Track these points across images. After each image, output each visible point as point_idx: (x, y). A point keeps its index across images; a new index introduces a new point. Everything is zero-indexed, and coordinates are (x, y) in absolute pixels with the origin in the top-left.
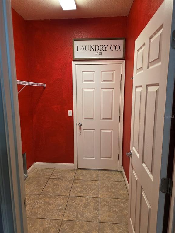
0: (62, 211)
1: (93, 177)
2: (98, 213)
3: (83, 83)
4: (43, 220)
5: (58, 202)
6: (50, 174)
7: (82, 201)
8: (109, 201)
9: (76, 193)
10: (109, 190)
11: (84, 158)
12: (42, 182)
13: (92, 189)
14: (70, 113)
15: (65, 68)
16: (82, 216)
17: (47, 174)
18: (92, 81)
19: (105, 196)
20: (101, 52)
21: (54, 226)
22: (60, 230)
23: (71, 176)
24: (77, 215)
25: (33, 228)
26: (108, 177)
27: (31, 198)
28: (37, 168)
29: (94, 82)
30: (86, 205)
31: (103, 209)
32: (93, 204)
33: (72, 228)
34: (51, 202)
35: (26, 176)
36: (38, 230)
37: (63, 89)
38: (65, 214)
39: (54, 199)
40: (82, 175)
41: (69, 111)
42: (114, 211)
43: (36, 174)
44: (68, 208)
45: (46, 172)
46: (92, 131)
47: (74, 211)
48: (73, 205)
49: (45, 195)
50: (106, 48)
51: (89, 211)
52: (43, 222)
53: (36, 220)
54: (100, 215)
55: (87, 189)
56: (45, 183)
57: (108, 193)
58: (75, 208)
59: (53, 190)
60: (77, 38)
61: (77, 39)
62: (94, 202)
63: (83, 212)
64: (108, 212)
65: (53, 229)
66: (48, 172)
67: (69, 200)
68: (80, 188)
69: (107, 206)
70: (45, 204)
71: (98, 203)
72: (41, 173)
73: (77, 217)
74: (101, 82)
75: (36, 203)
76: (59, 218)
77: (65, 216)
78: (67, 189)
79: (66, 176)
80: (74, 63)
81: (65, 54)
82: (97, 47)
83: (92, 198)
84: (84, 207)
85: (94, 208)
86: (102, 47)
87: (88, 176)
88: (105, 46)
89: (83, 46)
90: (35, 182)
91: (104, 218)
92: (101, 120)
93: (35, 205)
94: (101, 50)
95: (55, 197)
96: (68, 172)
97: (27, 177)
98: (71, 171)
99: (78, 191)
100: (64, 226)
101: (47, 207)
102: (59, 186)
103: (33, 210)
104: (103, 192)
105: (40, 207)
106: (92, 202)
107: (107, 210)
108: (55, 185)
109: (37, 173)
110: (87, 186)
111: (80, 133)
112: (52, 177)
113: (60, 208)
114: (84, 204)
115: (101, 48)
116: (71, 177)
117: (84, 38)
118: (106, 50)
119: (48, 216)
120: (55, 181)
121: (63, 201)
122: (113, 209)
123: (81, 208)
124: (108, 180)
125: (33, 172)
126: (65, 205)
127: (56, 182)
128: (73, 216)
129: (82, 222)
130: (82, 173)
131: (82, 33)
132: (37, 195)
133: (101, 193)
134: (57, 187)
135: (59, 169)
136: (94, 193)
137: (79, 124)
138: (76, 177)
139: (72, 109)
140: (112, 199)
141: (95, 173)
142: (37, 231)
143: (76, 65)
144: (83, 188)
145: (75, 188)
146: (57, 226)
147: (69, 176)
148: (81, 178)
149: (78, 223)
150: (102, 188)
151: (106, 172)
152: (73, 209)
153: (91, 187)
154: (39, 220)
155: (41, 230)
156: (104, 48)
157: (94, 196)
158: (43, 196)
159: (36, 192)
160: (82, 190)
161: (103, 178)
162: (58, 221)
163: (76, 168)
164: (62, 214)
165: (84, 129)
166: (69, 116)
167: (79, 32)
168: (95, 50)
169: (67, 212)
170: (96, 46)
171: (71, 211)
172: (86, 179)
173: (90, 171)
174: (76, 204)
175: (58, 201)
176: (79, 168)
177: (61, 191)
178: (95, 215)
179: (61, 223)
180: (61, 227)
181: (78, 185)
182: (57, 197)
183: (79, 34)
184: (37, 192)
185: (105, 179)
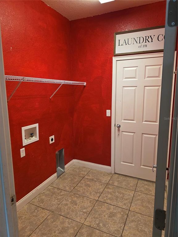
0: (86, 214)
1: (129, 186)
2: (122, 228)
3: (124, 80)
4: (65, 218)
5: (84, 204)
6: (86, 173)
7: (109, 209)
8: (141, 217)
9: (105, 199)
10: (144, 205)
11: (122, 163)
12: (76, 180)
13: (124, 199)
14: (108, 113)
15: (105, 65)
16: (104, 225)
17: (83, 173)
18: (135, 78)
19: (137, 210)
20: (146, 44)
21: (74, 227)
22: (78, 233)
23: (106, 179)
24: (99, 223)
25: (54, 223)
26: (147, 189)
27: (61, 194)
28: (75, 165)
29: (136, 78)
30: (112, 215)
31: (130, 225)
32: (120, 216)
33: (90, 236)
34: (78, 202)
35: (63, 171)
36: (58, 227)
37: (102, 87)
38: (88, 218)
39: (82, 200)
40: (118, 181)
41: (107, 110)
42: (142, 231)
43: (73, 171)
44: (92, 213)
45: (82, 170)
46: (132, 134)
47: (97, 218)
48: (98, 211)
49: (74, 194)
50: (152, 39)
51: (114, 223)
52: (65, 220)
53: (59, 217)
54: (124, 231)
55: (118, 197)
56: (78, 181)
57: (142, 208)
58: (99, 215)
59: (83, 190)
60: (119, 31)
61: (119, 33)
62: (122, 214)
63: (107, 221)
64: (135, 229)
65: (71, 231)
66: (84, 171)
67: (95, 205)
68: (111, 194)
69: (136, 222)
70: (71, 203)
71: (126, 216)
72: (78, 171)
73: (98, 225)
74: (145, 78)
75: (64, 200)
76: (80, 221)
77: (86, 220)
78: (97, 192)
79: (101, 178)
80: (114, 59)
81: (106, 51)
82: (142, 39)
83: (121, 209)
84: (109, 217)
85: (120, 220)
86: (147, 38)
87: (124, 183)
88: (151, 36)
89: (125, 40)
90: (70, 179)
91: (127, 235)
92: (143, 123)
93: (63, 201)
94: (146, 42)
95: (83, 198)
96: (104, 175)
97: (65, 172)
98: (107, 174)
99: (108, 197)
100: (83, 230)
101: (72, 206)
102: (91, 188)
103: (59, 206)
104: (136, 205)
105: (67, 205)
106: (120, 213)
107: (134, 226)
108: (86, 186)
109: (75, 170)
110: (119, 194)
111: (118, 135)
112: (86, 177)
113: (84, 211)
114: (110, 214)
115: (146, 40)
116: (106, 181)
117: (127, 30)
118: (152, 41)
119: (71, 215)
120: (88, 181)
121: (89, 204)
122: (141, 228)
123: (106, 217)
124: (146, 192)
125: (71, 168)
126: (90, 208)
127: (89, 183)
128: (95, 222)
129: (102, 232)
130: (119, 178)
131: (125, 25)
132: (68, 192)
133: (133, 206)
134: (89, 188)
135: (96, 170)
136: (125, 204)
137: (118, 125)
138: (111, 182)
139: (110, 108)
140: (145, 216)
141: (132, 182)
142: (56, 227)
143: (117, 61)
144: (114, 196)
145: (105, 194)
146: (76, 228)
147: (103, 179)
148: (116, 184)
149: (98, 231)
150: (136, 201)
151: (146, 183)
152: (97, 216)
153: (123, 197)
154: (61, 217)
155: (60, 228)
156: (150, 40)
157: (124, 207)
158: (73, 194)
159: (67, 188)
160: (113, 197)
161: (141, 189)
162: (79, 223)
163: (113, 172)
164: (85, 217)
165: (122, 131)
166: (107, 116)
167: (122, 25)
168: (138, 42)
169: (90, 217)
170: (140, 38)
171: (94, 217)
172: (121, 186)
173: (128, 178)
174: (102, 210)
175: (85, 202)
176: (116, 172)
177: (90, 194)
178: (119, 229)
179: (80, 226)
180: (80, 231)
181: (110, 191)
182: (85, 199)
183: (122, 27)
184: (69, 189)
185: (143, 191)
